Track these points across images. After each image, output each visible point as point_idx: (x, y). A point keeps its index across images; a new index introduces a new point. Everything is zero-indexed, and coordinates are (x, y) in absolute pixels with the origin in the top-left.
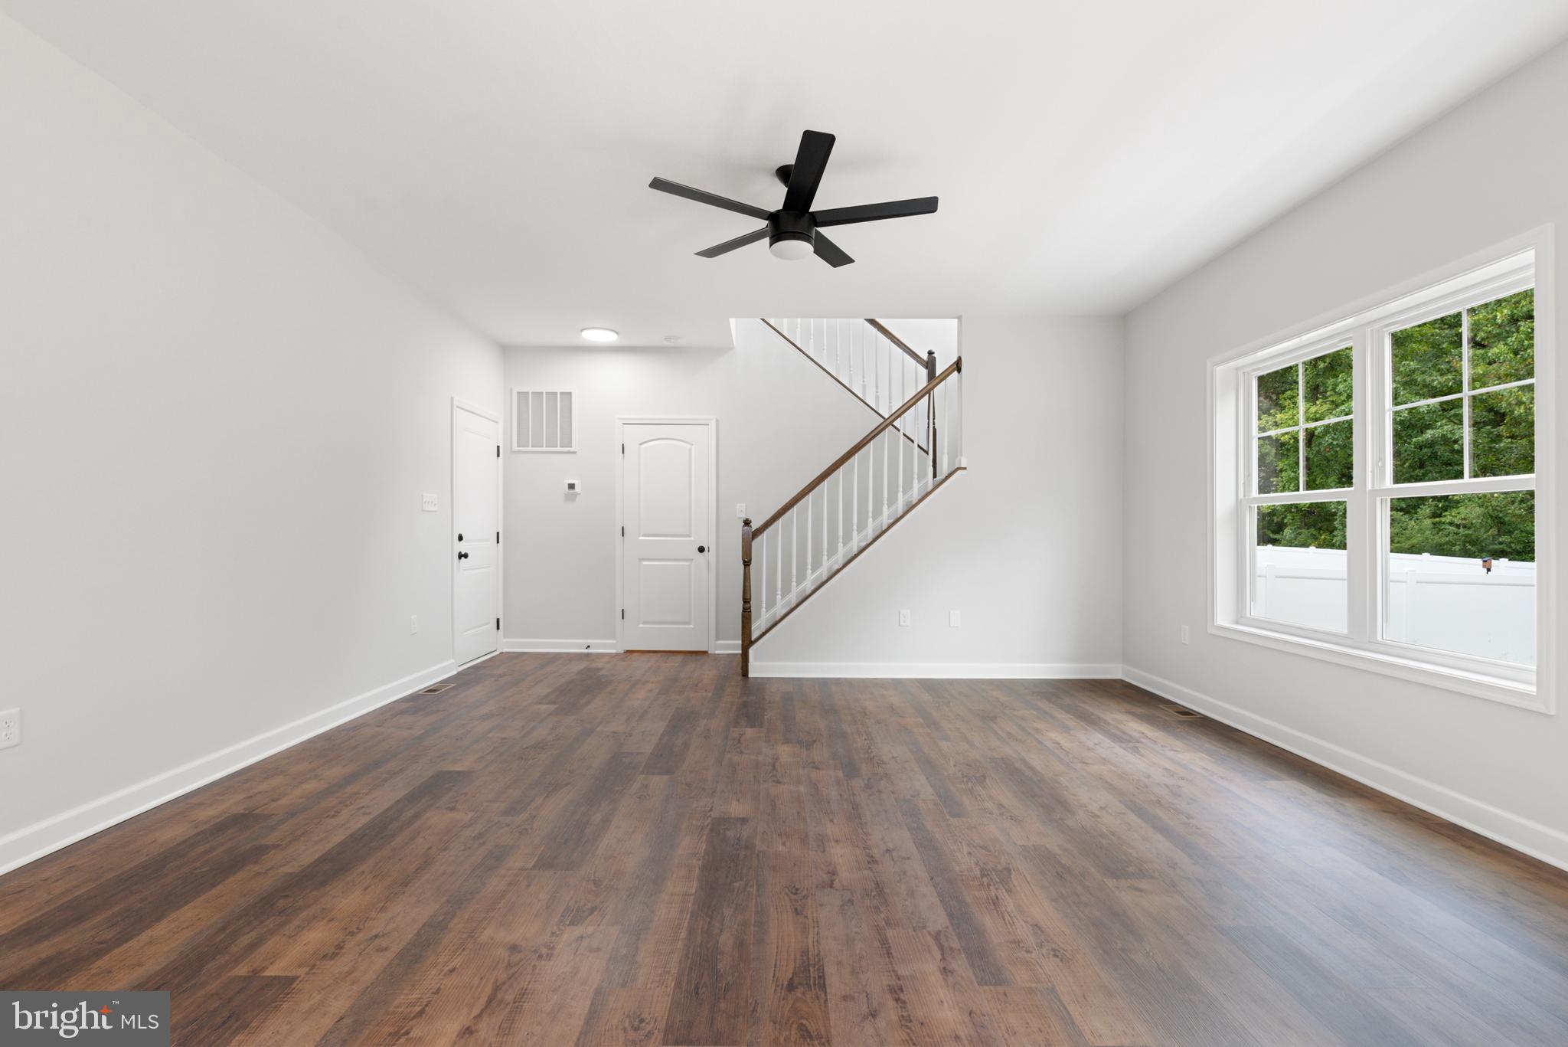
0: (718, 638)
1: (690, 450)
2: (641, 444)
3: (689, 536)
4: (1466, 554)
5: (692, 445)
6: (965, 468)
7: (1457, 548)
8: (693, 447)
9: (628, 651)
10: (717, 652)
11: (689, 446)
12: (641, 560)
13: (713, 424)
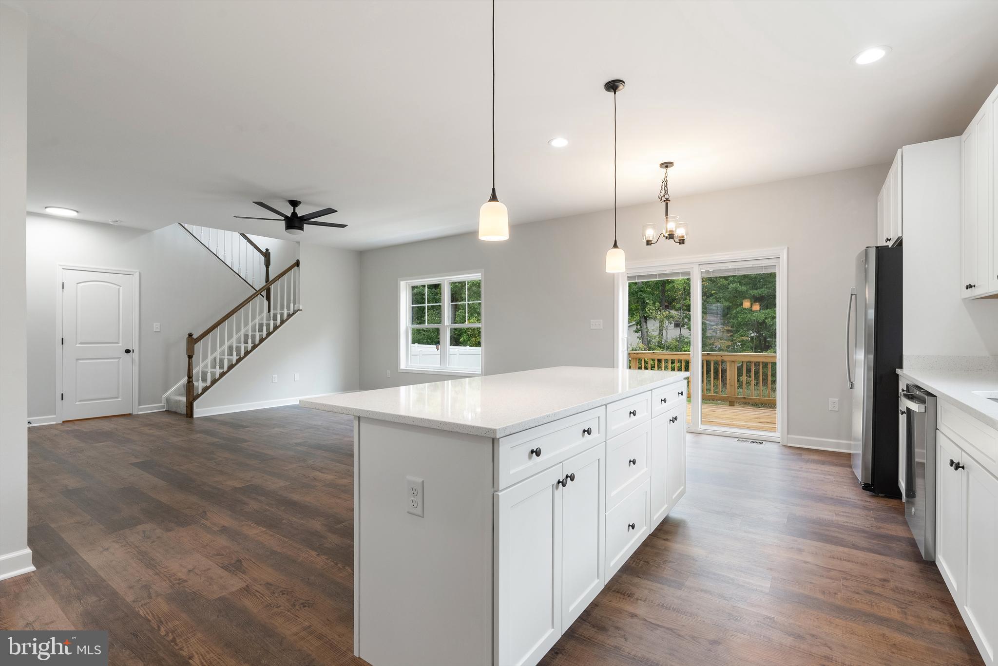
0: (140, 404)
1: (119, 289)
2: (78, 283)
3: (118, 343)
4: (428, 343)
5: (121, 286)
6: (301, 310)
7: (425, 341)
8: (121, 287)
9: (64, 422)
10: (139, 413)
11: (119, 287)
12: (77, 359)
13: (137, 275)
